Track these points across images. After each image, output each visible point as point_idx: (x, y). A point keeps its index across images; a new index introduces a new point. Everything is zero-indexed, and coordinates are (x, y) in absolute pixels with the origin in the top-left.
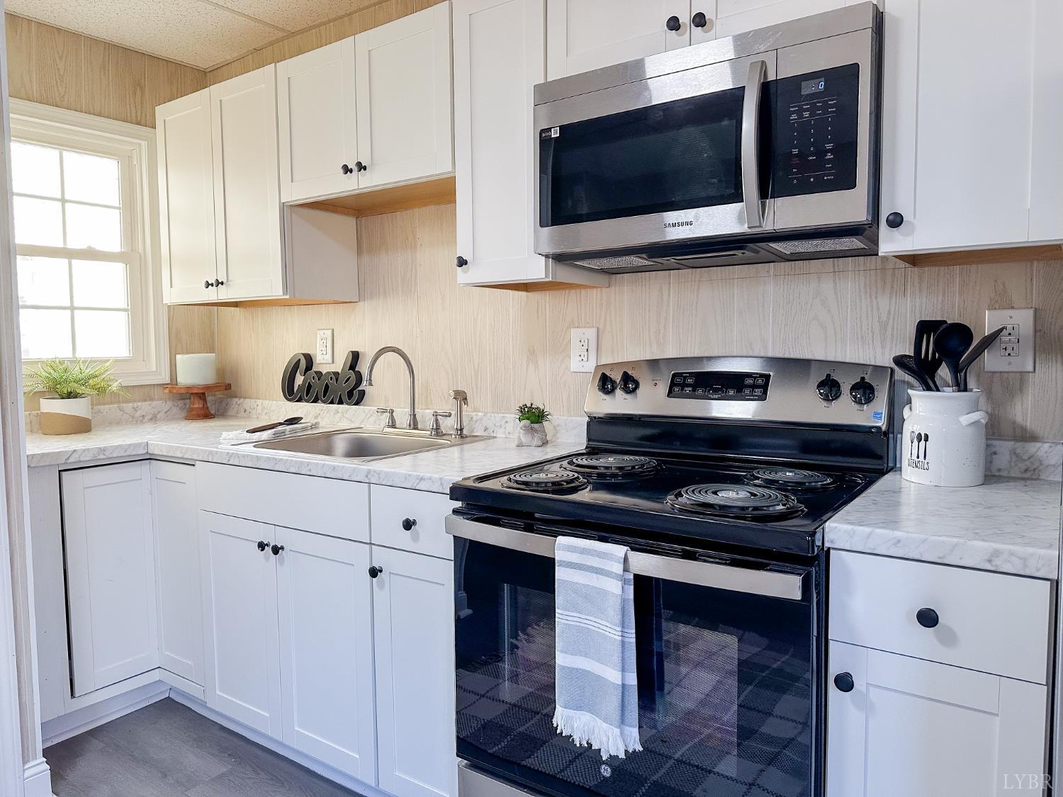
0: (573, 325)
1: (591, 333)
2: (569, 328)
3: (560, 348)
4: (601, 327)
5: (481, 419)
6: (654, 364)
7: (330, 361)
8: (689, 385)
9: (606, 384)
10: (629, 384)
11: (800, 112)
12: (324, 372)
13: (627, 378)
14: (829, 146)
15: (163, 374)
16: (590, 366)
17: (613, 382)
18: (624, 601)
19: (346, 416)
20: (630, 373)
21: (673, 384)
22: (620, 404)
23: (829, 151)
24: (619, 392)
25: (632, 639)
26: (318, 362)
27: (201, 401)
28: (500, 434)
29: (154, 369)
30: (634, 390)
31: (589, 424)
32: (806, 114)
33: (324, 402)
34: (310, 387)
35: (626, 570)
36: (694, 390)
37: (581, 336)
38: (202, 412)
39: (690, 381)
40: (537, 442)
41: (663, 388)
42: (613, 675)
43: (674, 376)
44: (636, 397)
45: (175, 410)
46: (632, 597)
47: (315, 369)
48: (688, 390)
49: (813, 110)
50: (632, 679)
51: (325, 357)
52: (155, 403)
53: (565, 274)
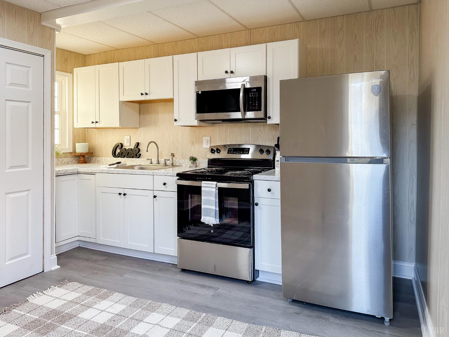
0: (204, 136)
1: (208, 138)
2: (203, 137)
3: (201, 142)
4: (211, 136)
5: (178, 161)
6: (225, 146)
7: (129, 145)
8: (232, 151)
9: (212, 151)
10: (218, 151)
11: (251, 95)
12: (127, 149)
13: (218, 149)
14: (257, 102)
15: (71, 149)
16: (208, 146)
17: (214, 151)
18: (216, 193)
19: (135, 161)
20: (218, 148)
21: (228, 151)
22: (216, 156)
23: (257, 103)
24: (216, 153)
25: (217, 201)
26: (125, 145)
27: (84, 158)
28: (184, 165)
29: (68, 148)
30: (219, 152)
31: (208, 161)
32: (252, 95)
33: (127, 157)
34: (122, 153)
35: (216, 187)
36: (233, 152)
37: (206, 139)
38: (84, 161)
39: (232, 150)
40: (195, 166)
41: (227, 151)
42: (214, 208)
43: (229, 149)
44: (220, 154)
45: (74, 161)
46: (217, 192)
47: (123, 148)
48: (232, 152)
49: (254, 95)
50: (218, 209)
51: (128, 144)
52: (68, 158)
53: (202, 124)
